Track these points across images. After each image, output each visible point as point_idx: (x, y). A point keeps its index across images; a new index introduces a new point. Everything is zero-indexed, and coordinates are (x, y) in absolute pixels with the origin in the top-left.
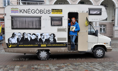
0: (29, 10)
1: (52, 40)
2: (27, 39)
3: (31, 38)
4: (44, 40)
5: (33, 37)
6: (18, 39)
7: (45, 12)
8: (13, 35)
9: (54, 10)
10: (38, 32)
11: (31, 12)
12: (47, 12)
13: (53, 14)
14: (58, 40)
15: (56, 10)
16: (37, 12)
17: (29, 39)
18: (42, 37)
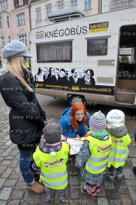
0: (56, 32)
1: (89, 80)
2: (54, 77)
3: (59, 76)
4: (76, 80)
5: (62, 74)
6: (44, 76)
7: (79, 32)
8: (40, 71)
9: (92, 24)
10: (67, 67)
11: (58, 35)
12: (82, 30)
13: (92, 33)
14: (98, 82)
15: (96, 24)
16: (67, 32)
17: (57, 77)
18: (74, 74)
